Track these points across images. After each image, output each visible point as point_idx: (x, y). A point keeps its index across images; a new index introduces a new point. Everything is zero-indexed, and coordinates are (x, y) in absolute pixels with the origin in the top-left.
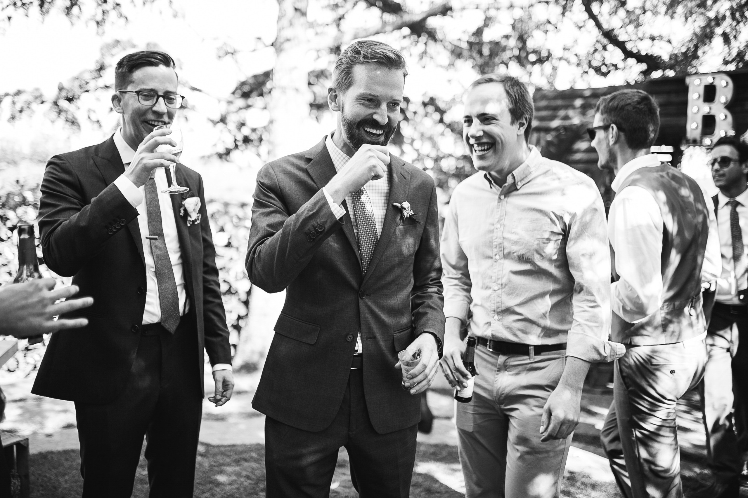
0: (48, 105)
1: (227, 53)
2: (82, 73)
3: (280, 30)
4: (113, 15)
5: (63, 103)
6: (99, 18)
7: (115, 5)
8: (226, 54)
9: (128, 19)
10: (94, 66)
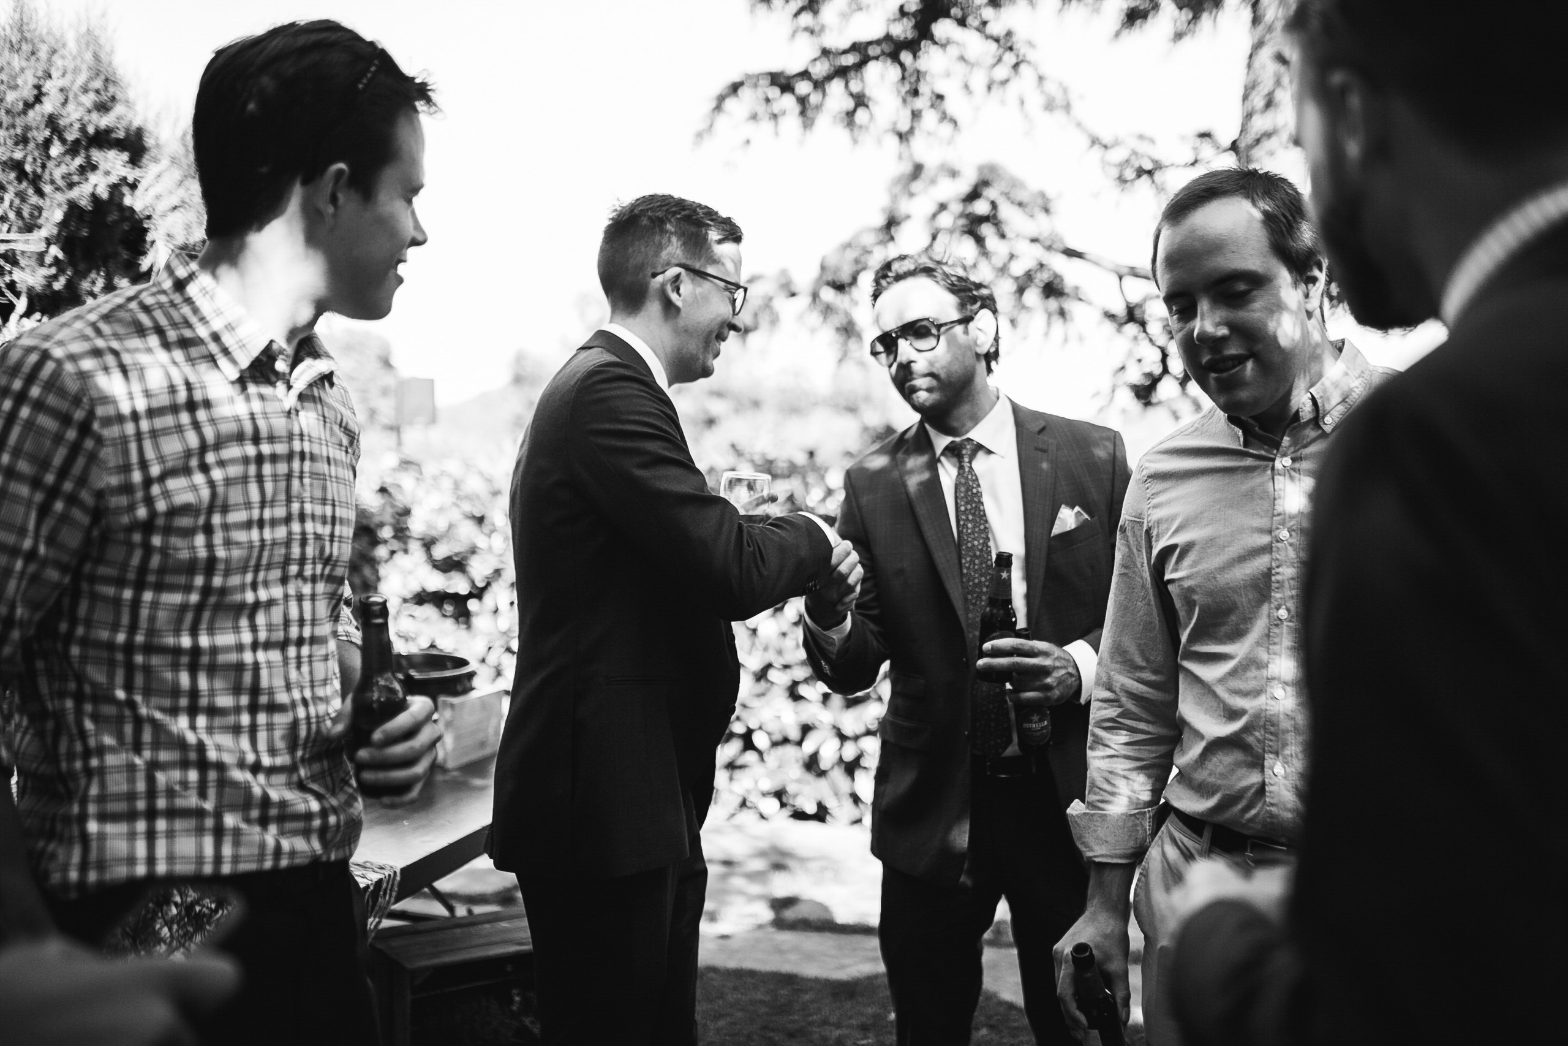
0: (803, 300)
1: (1141, 172)
2: (857, 236)
3: (1249, 116)
4: (930, 118)
5: (828, 295)
6: (904, 127)
7: (934, 98)
8: (1139, 176)
9: (958, 124)
10: (880, 220)
